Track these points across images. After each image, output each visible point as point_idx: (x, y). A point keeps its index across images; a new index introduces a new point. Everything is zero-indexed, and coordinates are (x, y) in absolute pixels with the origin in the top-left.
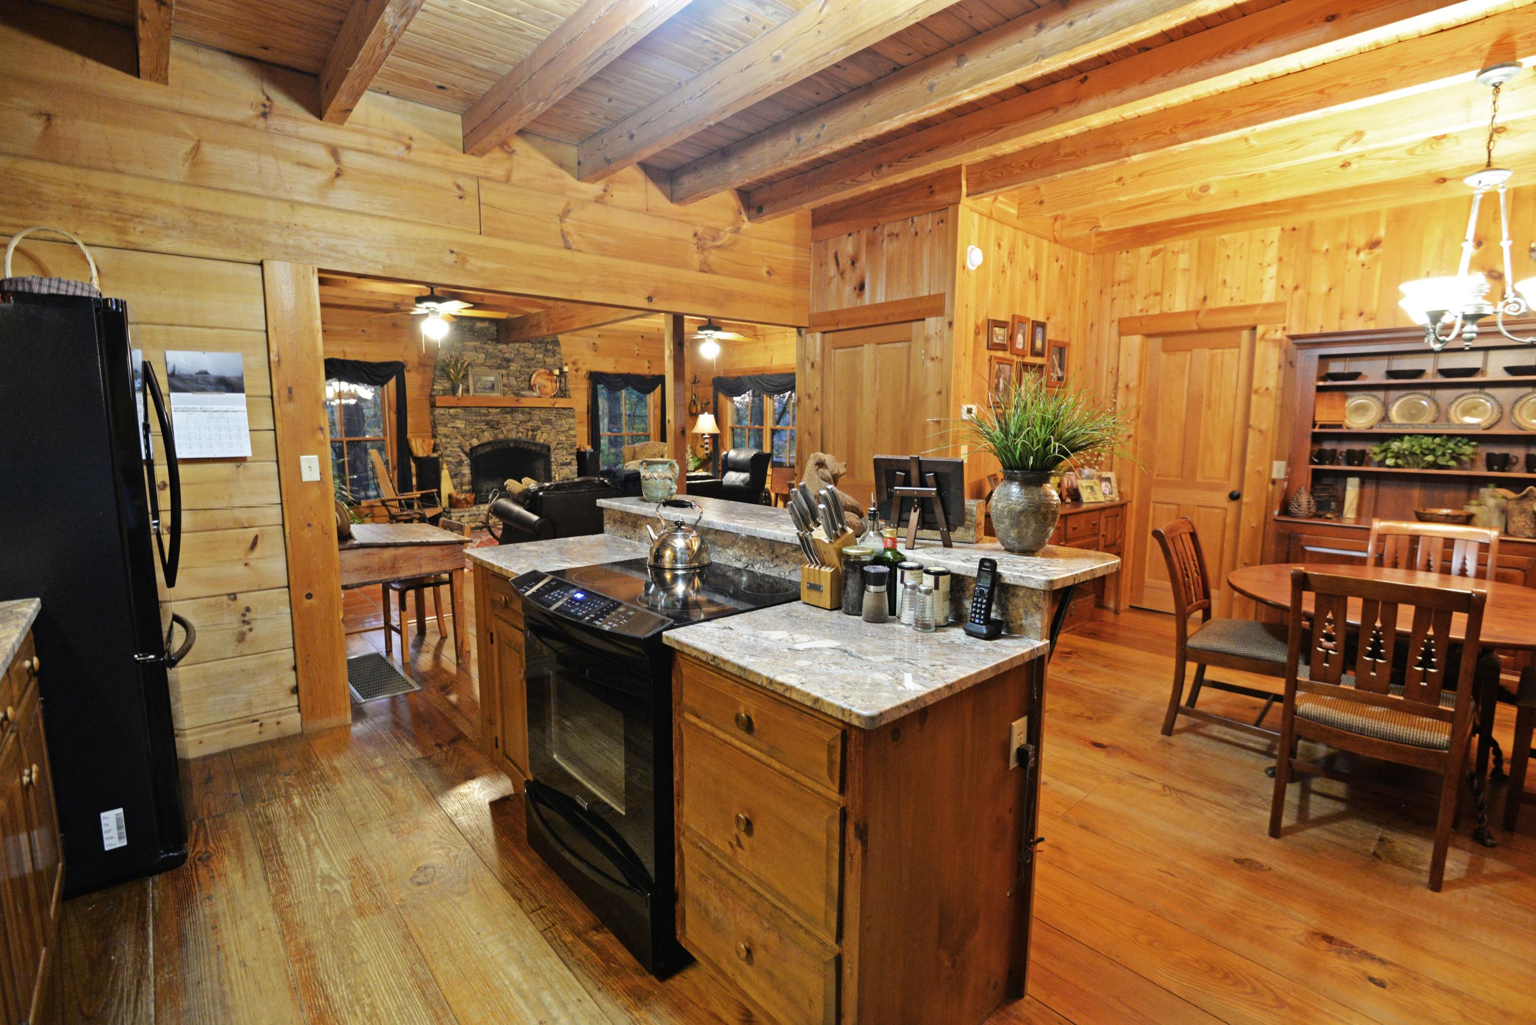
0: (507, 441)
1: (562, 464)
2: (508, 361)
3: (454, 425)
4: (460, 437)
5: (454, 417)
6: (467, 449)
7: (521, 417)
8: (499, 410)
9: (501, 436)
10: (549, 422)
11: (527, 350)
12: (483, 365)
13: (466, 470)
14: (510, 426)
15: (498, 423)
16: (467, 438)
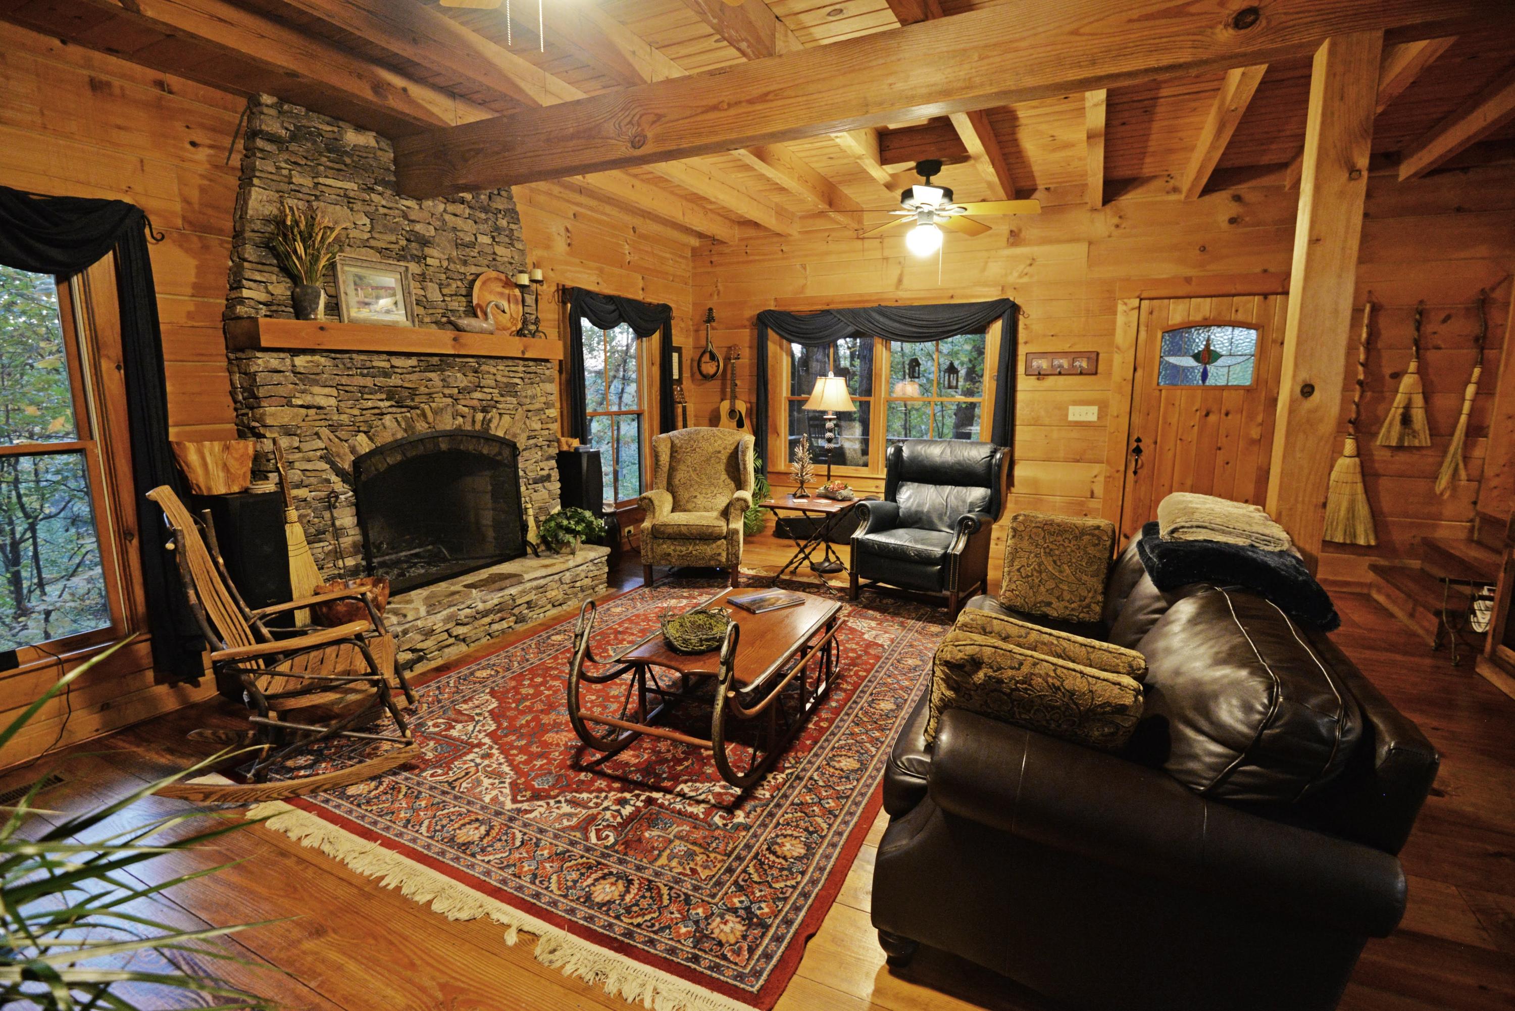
0: (435, 437)
1: (536, 482)
2: (425, 242)
3: (308, 399)
4: (325, 432)
5: (305, 378)
6: (346, 464)
7: (461, 380)
8: (413, 362)
9: (421, 427)
10: (509, 390)
11: (459, 222)
12: (365, 244)
13: (346, 518)
14: (441, 402)
15: (413, 392)
16: (342, 434)
